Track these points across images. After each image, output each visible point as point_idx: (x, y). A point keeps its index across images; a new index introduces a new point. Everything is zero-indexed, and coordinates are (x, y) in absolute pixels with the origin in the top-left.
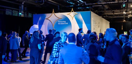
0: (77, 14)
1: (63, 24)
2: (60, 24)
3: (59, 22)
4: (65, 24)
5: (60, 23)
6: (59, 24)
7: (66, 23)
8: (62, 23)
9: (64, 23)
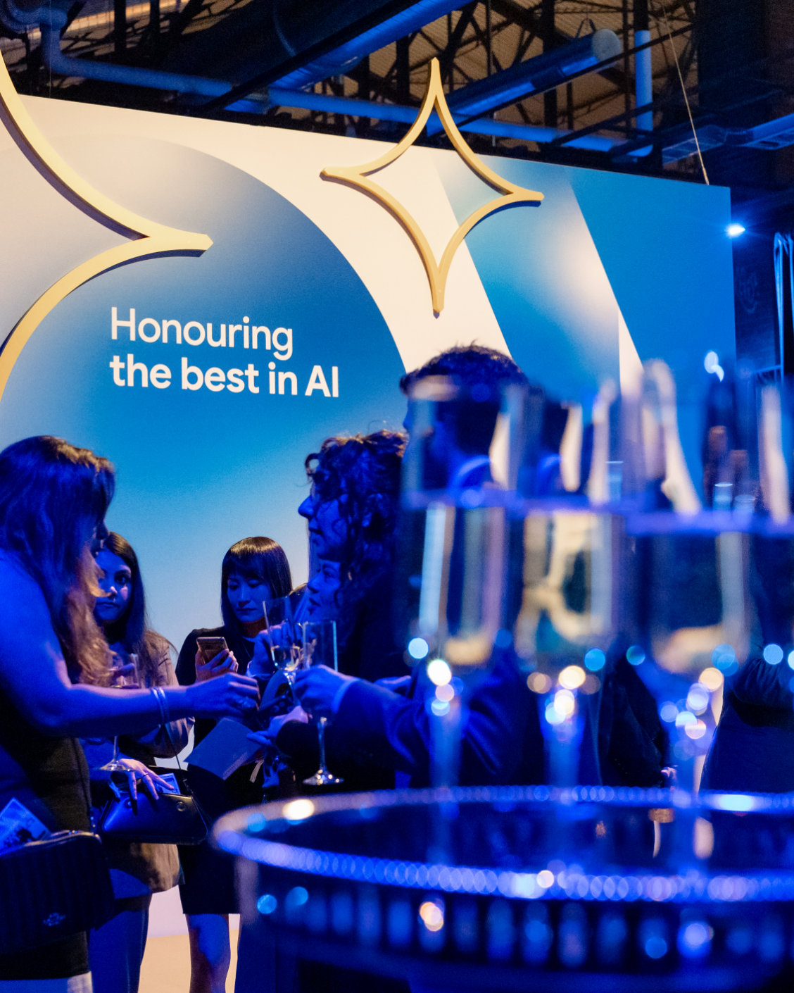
0: (520, 194)
1: (241, 380)
2: (158, 377)
3: (124, 346)
4: (279, 382)
5: (149, 354)
6: (123, 370)
7: (300, 364)
8: (205, 356)
9: (261, 357)
